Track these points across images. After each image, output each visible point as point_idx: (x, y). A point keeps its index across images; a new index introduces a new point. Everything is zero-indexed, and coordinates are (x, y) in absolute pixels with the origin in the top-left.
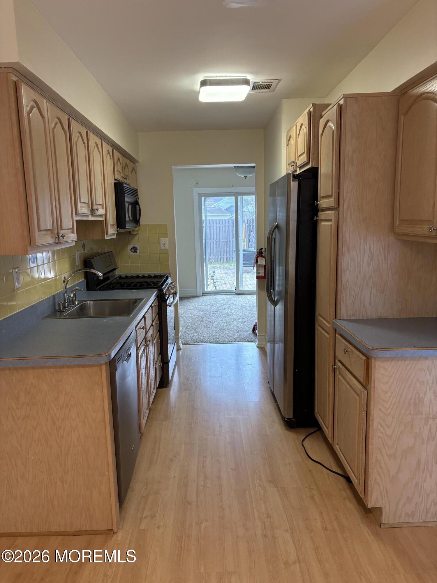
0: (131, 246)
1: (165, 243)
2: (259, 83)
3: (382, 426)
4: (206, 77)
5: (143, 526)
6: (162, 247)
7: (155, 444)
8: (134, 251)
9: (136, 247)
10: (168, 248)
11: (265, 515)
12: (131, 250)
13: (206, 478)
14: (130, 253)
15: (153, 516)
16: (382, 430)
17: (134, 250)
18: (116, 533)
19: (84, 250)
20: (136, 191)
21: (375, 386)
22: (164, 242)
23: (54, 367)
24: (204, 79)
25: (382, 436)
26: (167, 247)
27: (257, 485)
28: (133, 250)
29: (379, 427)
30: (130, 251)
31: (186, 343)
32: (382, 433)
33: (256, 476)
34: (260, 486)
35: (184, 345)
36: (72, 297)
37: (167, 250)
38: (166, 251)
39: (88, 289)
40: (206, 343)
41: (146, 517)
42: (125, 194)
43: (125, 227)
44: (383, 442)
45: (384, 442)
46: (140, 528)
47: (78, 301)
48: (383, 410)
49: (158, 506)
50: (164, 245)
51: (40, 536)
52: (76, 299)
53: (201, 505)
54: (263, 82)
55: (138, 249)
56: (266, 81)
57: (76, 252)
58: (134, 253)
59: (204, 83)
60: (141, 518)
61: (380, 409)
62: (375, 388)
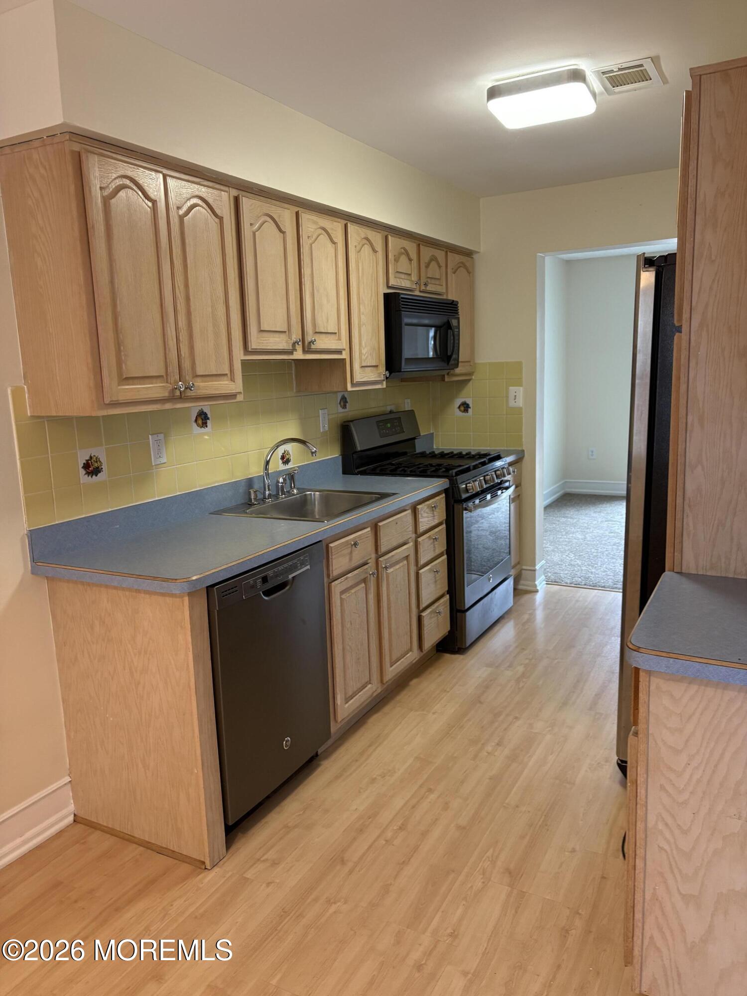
0: (458, 402)
1: (517, 395)
2: (612, 71)
3: (667, 825)
4: (498, 80)
5: (249, 875)
6: (512, 403)
7: (369, 746)
8: (464, 410)
9: (468, 402)
10: (521, 406)
11: (449, 931)
12: (459, 407)
13: (402, 828)
14: (459, 413)
15: (275, 863)
16: (668, 835)
17: (465, 408)
18: (209, 870)
19: (344, 407)
20: (451, 304)
21: (650, 732)
22: (515, 394)
23: (130, 589)
24: (494, 85)
25: (666, 847)
26: (520, 402)
27: (478, 871)
28: (462, 408)
29: (661, 826)
30: (458, 410)
31: (555, 582)
32: (668, 842)
33: (489, 853)
34: (484, 874)
35: (549, 586)
36: (282, 483)
37: (521, 408)
38: (519, 411)
39: (345, 472)
40: (593, 586)
41: (267, 860)
42: (403, 312)
43: (401, 370)
44: (670, 862)
45: (673, 863)
46: (244, 875)
47: (298, 489)
48: (669, 788)
49: (296, 849)
50: (515, 399)
51: (120, 838)
52: (294, 487)
53: (359, 871)
54: (620, 69)
55: (471, 406)
56: (624, 66)
57: (320, 411)
58: (464, 414)
59: (493, 93)
60: (259, 860)
61: (662, 787)
62: (650, 738)
